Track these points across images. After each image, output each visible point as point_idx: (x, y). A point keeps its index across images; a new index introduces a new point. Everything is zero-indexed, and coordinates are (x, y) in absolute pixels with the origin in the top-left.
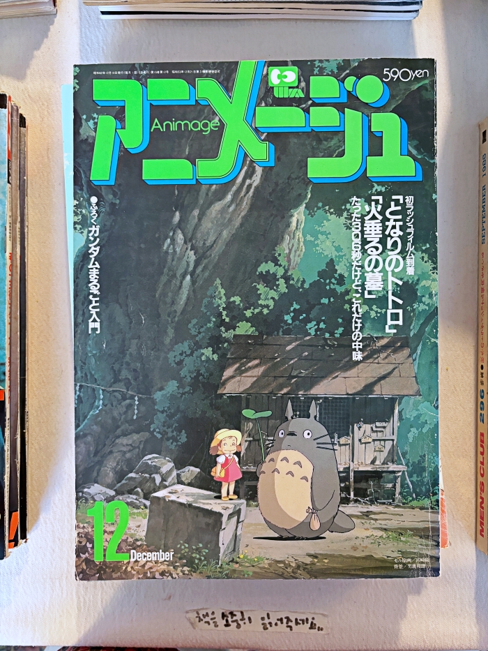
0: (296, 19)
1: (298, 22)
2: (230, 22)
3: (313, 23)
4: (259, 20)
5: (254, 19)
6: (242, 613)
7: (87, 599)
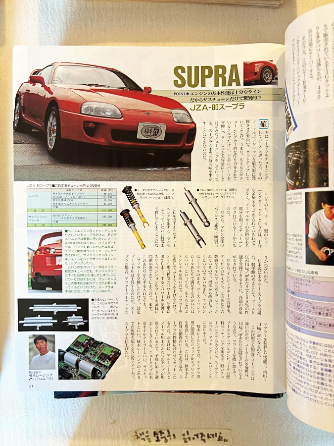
6: (168, 431)
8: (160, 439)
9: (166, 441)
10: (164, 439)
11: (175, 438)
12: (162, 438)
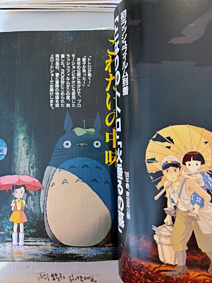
0: (85, 11)
1: (86, 13)
2: (56, 13)
3: (92, 13)
4: (69, 12)
5: (67, 11)
6: (60, 274)
8: (55, 279)
9: (59, 280)
10: (57, 279)
11: (64, 279)
12: (56, 278)
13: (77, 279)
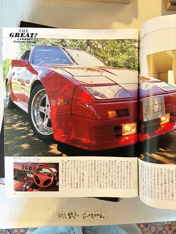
6: (75, 213)
7: (18, 211)
8: (71, 217)
9: (74, 218)
13: (89, 216)
